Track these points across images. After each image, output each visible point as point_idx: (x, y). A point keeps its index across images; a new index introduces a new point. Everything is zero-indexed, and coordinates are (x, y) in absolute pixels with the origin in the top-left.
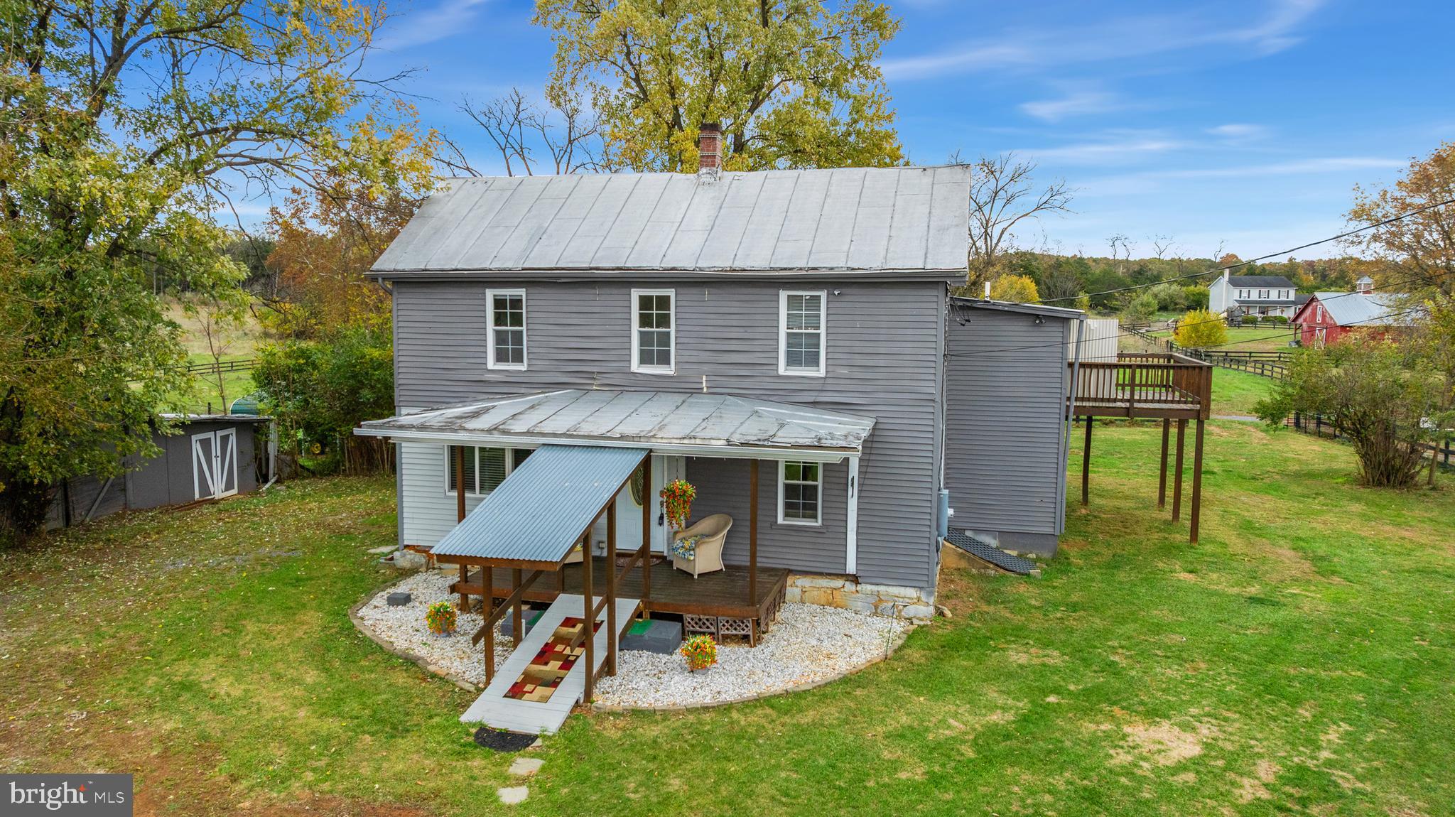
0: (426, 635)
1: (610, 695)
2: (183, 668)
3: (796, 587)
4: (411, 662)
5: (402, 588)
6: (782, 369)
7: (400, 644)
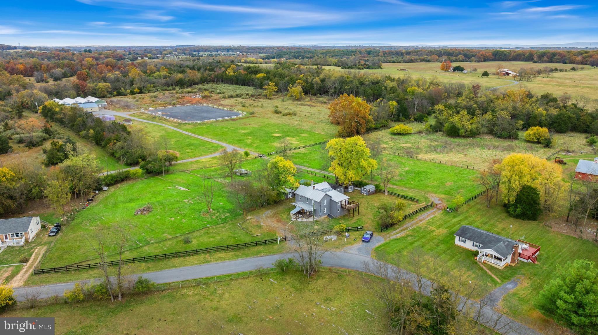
1: (297, 220)
3: (312, 216)
4: (291, 216)
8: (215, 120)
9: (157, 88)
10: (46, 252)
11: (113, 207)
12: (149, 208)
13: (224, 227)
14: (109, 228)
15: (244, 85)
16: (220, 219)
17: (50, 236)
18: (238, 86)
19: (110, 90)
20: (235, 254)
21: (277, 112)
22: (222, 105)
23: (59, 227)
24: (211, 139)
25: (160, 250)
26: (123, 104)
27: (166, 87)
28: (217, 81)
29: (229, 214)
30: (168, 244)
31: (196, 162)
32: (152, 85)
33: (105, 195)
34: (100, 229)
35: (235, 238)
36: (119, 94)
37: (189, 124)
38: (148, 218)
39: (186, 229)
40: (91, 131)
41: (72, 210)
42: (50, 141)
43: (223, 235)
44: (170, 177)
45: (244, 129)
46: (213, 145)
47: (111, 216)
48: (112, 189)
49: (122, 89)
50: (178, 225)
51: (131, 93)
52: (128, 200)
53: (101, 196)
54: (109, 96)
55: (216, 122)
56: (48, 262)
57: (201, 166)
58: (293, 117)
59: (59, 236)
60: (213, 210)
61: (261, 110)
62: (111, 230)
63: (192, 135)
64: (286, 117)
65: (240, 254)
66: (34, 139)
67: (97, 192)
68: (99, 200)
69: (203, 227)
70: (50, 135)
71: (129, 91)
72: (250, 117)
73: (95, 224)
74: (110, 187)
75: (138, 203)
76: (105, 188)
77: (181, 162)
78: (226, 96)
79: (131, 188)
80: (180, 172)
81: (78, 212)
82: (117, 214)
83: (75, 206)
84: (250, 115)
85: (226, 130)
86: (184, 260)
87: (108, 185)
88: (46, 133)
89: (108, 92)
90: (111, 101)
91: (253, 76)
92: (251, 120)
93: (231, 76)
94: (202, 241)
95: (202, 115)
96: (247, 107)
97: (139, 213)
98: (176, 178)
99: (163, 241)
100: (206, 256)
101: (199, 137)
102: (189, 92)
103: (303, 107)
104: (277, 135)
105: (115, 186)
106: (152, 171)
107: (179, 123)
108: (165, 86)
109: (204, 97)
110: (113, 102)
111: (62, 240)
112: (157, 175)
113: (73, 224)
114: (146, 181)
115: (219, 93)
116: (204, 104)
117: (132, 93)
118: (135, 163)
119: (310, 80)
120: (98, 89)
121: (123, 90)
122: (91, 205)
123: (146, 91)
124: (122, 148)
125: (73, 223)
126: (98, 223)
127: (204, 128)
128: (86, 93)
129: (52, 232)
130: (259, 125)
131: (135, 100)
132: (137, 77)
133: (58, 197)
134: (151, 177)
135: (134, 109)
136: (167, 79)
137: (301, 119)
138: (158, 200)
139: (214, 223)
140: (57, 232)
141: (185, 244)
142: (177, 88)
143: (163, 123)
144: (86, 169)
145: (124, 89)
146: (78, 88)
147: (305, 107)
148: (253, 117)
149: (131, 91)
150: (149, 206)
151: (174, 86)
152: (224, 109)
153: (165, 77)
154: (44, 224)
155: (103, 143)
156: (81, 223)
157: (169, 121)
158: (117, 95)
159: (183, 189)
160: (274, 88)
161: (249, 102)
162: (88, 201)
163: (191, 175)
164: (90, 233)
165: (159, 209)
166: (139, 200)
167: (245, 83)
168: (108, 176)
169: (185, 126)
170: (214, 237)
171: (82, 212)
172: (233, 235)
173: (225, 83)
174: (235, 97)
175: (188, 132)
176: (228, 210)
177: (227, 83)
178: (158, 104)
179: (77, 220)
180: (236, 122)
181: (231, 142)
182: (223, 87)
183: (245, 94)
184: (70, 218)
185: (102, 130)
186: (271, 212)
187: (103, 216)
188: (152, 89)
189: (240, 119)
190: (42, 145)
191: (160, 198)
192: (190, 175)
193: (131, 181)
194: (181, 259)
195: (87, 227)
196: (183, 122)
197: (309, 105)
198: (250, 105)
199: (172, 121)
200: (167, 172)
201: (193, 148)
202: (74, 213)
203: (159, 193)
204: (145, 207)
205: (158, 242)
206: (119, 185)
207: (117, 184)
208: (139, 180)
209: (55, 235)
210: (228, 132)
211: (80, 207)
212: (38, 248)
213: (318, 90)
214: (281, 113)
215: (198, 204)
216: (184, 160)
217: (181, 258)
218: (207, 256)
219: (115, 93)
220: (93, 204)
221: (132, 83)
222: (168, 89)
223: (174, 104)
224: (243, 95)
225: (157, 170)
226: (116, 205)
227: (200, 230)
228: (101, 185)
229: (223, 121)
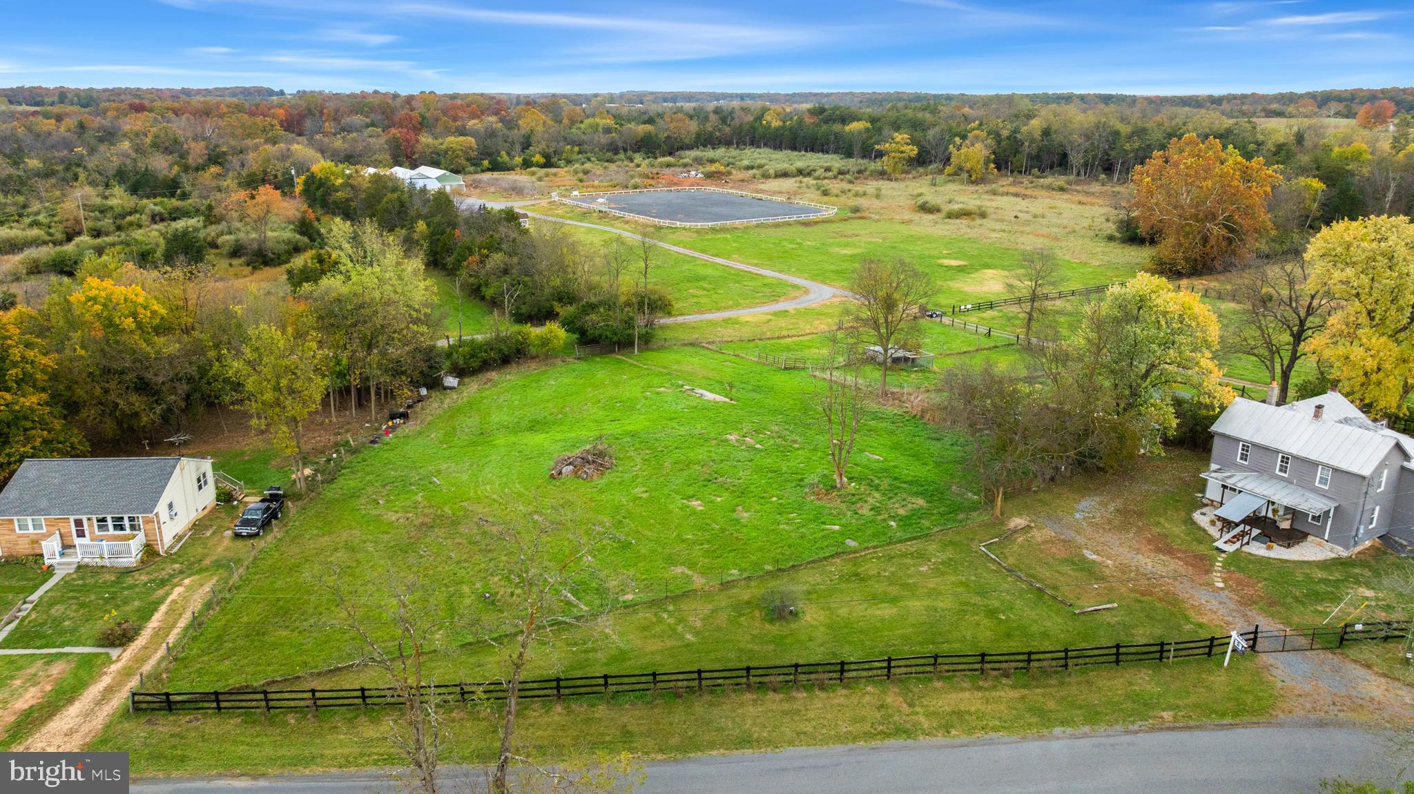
0: (1208, 524)
1: (1246, 549)
2: (1157, 519)
3: (1310, 538)
4: (1204, 530)
5: (1204, 510)
6: (1317, 484)
7: (1202, 525)
8: (754, 221)
9: (589, 154)
10: (208, 606)
11: (474, 444)
12: (601, 454)
13: (921, 556)
14: (455, 523)
15: (812, 150)
16: (892, 517)
17: (238, 536)
18: (796, 153)
19: (473, 154)
20: (1023, 698)
21: (925, 208)
22: (763, 191)
23: (274, 507)
24: (756, 265)
25: (669, 643)
26: (504, 184)
27: (609, 154)
28: (738, 144)
29: (921, 502)
30: (696, 613)
31: (726, 321)
32: (576, 149)
33: (448, 401)
34: (422, 524)
35: (991, 613)
36: (496, 167)
37: (684, 229)
38: (601, 491)
39: (760, 549)
40: (421, 226)
41: (337, 444)
42: (310, 253)
43: (934, 593)
44: (656, 359)
45: (847, 245)
46: (766, 281)
47: (465, 477)
48: (473, 387)
49: (503, 153)
50: (723, 530)
51: (523, 164)
52: (525, 424)
53: (435, 405)
54: (471, 169)
55: (757, 226)
56: (204, 653)
57: (746, 333)
58: (979, 221)
59: (269, 538)
60: (851, 479)
61: (877, 204)
62: (462, 529)
63: (697, 254)
64: (958, 221)
65: (1052, 704)
66: (269, 244)
67: (424, 392)
68: (430, 418)
69: (833, 550)
70: (312, 240)
71: (518, 160)
72: (853, 218)
73: (408, 503)
74: (466, 380)
75: (559, 436)
76: (451, 381)
77: (680, 319)
78: (772, 172)
79: (534, 384)
80: (685, 345)
81: (354, 451)
82: (487, 470)
83: (347, 431)
84: (850, 214)
85: (794, 246)
86: (786, 706)
87: (461, 372)
88: (302, 233)
89: (468, 160)
90: (474, 181)
91: (837, 127)
92: (856, 226)
93: (777, 129)
94: (843, 612)
95: (716, 210)
96: (837, 196)
97: (567, 470)
98: (678, 363)
99: (675, 599)
100: (889, 700)
101: (719, 260)
102: (669, 165)
103: (999, 198)
104: (954, 263)
105: (480, 376)
106: (600, 336)
107: (655, 226)
108: (608, 150)
109: (709, 176)
110: (480, 181)
111: (277, 555)
112: (613, 351)
113: (329, 495)
114: (582, 366)
115: (748, 168)
116: (712, 189)
117: (527, 164)
118: (542, 315)
119: (1005, 133)
120: (446, 152)
121: (504, 157)
122: (399, 430)
123: (562, 163)
124: (506, 272)
125: (331, 492)
126: (419, 498)
127: (726, 239)
128: (416, 160)
129: (246, 523)
130: (884, 239)
131: (534, 178)
132: (540, 128)
133: (277, 388)
134: (596, 355)
135: (533, 195)
136: (614, 134)
137: (1007, 228)
138: (630, 428)
139: (875, 535)
140: (265, 524)
141: (772, 621)
142: (638, 158)
143: (612, 226)
144: (391, 309)
145: (508, 154)
146: (398, 147)
147: (1005, 199)
148: (861, 218)
149: (524, 160)
150: (600, 447)
151: (630, 153)
152: (770, 201)
153: (608, 130)
154: (228, 486)
155: (450, 260)
156: (355, 495)
157: (627, 222)
158: (489, 170)
159: (710, 396)
160: (907, 148)
161: (835, 186)
162: (392, 417)
163: (727, 357)
164: (386, 537)
165: (638, 460)
166: (561, 424)
167: (814, 144)
168: (461, 343)
169: (674, 233)
170: (893, 600)
171: (366, 453)
172: (976, 599)
173: (759, 147)
174: (794, 177)
175: (684, 247)
176: (910, 483)
177: (766, 145)
178: (593, 187)
179: (348, 482)
180: (815, 228)
181: (818, 275)
182: (756, 155)
183: (821, 167)
184: (323, 473)
185: (449, 224)
186: (1104, 504)
187: (439, 472)
188: (575, 157)
189: (824, 222)
190: (287, 261)
191: (636, 423)
192: (720, 356)
193: (533, 365)
194: (773, 700)
195: (374, 512)
196: (667, 223)
197: (1016, 195)
198: (843, 192)
199: (636, 222)
200: (647, 341)
201: (706, 286)
202: (340, 457)
203: (630, 407)
204: (588, 452)
205: (652, 603)
206: (493, 375)
207: (488, 370)
208: (558, 362)
209: (258, 534)
210: (800, 252)
211: (363, 437)
212: (187, 581)
213: (1032, 159)
214: (938, 210)
215: (784, 451)
216: (687, 317)
217: (771, 695)
218: (893, 697)
219: (486, 163)
220: (408, 428)
221: (526, 144)
222: (615, 157)
223: (635, 187)
224: (815, 171)
225: (616, 334)
226: (483, 436)
227: (821, 560)
228: (439, 369)
229: (777, 225)
